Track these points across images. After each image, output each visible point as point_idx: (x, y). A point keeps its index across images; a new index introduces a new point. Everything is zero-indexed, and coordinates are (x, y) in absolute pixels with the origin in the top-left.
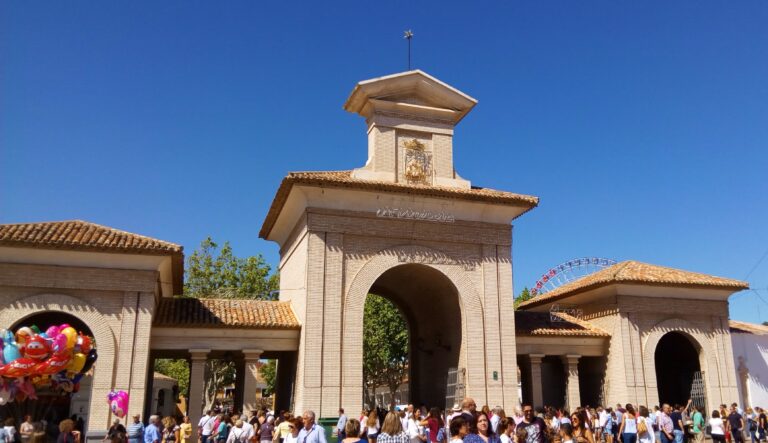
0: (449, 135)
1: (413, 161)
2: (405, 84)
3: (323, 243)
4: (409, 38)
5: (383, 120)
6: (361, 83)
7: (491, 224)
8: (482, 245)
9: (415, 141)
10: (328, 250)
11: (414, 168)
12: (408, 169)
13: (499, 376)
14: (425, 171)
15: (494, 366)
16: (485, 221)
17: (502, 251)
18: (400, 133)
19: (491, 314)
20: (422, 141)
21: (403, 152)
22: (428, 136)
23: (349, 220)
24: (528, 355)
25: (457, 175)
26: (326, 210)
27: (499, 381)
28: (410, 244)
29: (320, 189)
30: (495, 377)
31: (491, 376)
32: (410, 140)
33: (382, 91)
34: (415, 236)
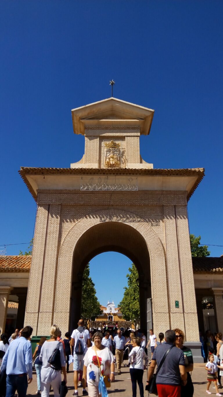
0: (137, 136)
1: (112, 155)
2: (104, 107)
3: (47, 212)
4: (112, 84)
5: (91, 133)
6: (73, 110)
7: (170, 191)
8: (163, 206)
9: (112, 142)
10: (50, 216)
11: (111, 159)
12: (108, 160)
13: (180, 305)
14: (120, 160)
15: (175, 296)
16: (164, 189)
17: (179, 209)
18: (102, 139)
19: (172, 256)
20: (117, 142)
21: (104, 150)
22: (123, 138)
23: (65, 196)
24: (211, 288)
25: (143, 161)
26: (49, 190)
27: (180, 309)
28: (108, 209)
29: (43, 176)
30: (177, 305)
31: (173, 305)
32: (109, 142)
33: (88, 114)
34: (112, 203)
